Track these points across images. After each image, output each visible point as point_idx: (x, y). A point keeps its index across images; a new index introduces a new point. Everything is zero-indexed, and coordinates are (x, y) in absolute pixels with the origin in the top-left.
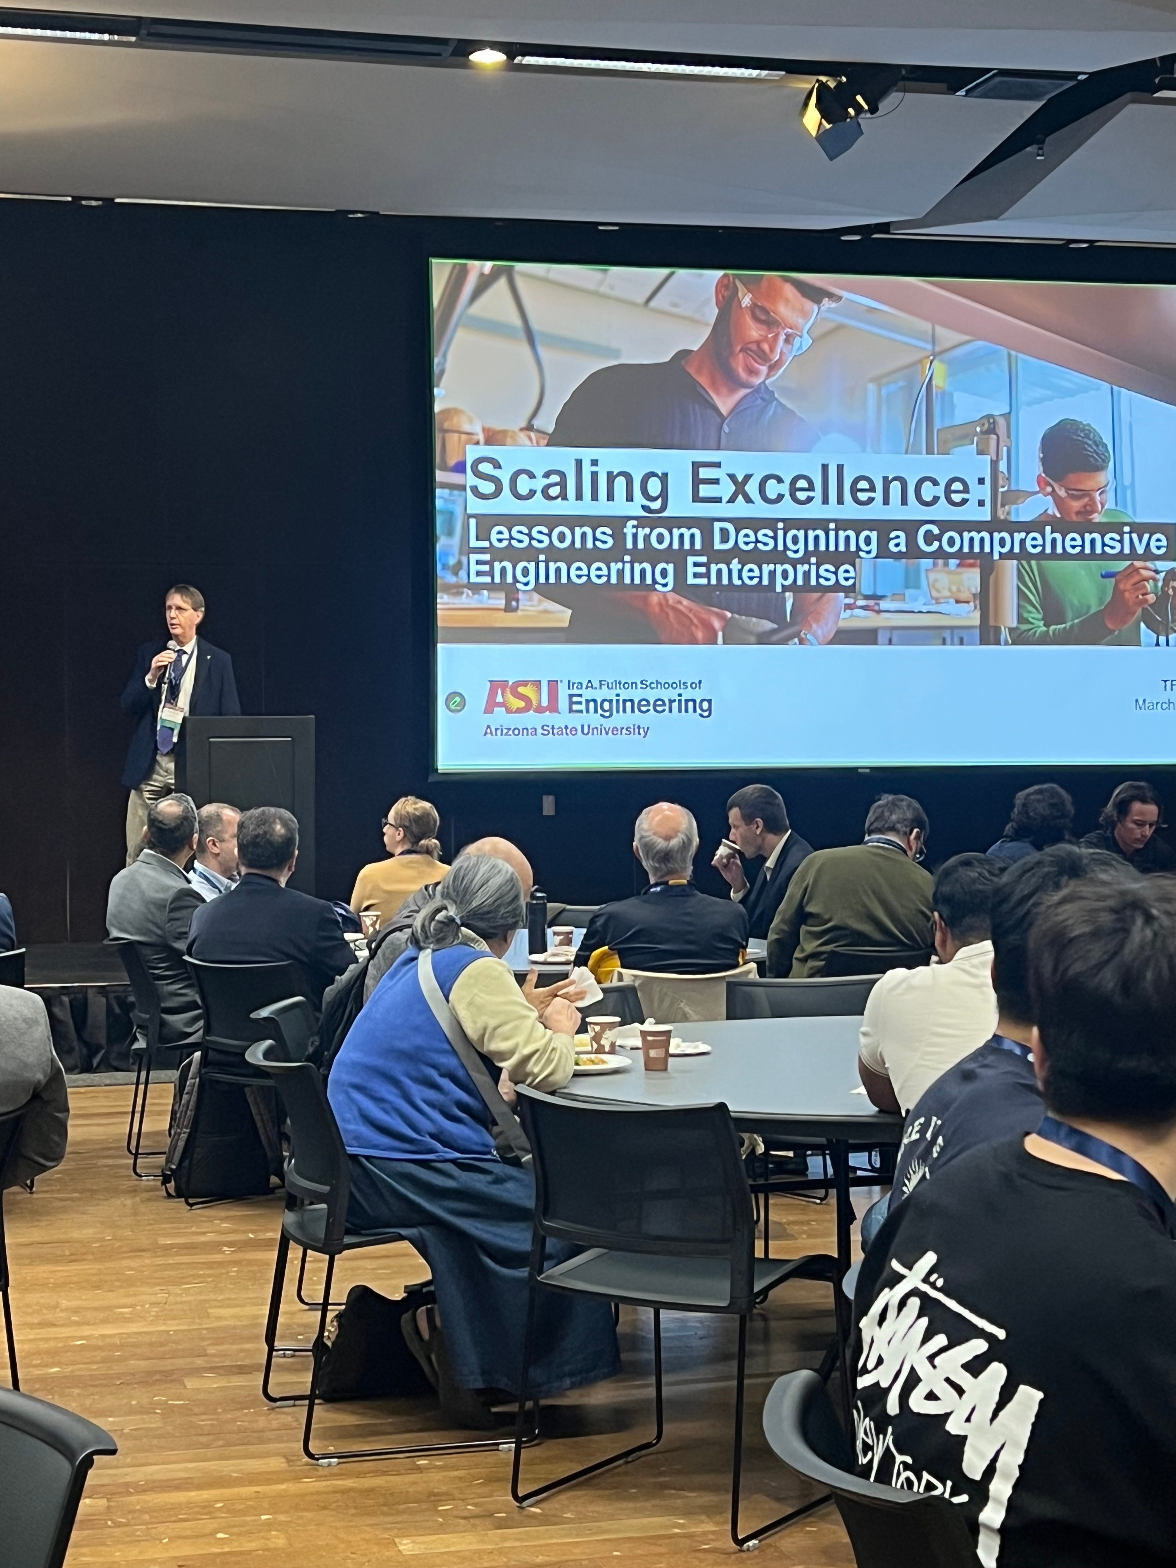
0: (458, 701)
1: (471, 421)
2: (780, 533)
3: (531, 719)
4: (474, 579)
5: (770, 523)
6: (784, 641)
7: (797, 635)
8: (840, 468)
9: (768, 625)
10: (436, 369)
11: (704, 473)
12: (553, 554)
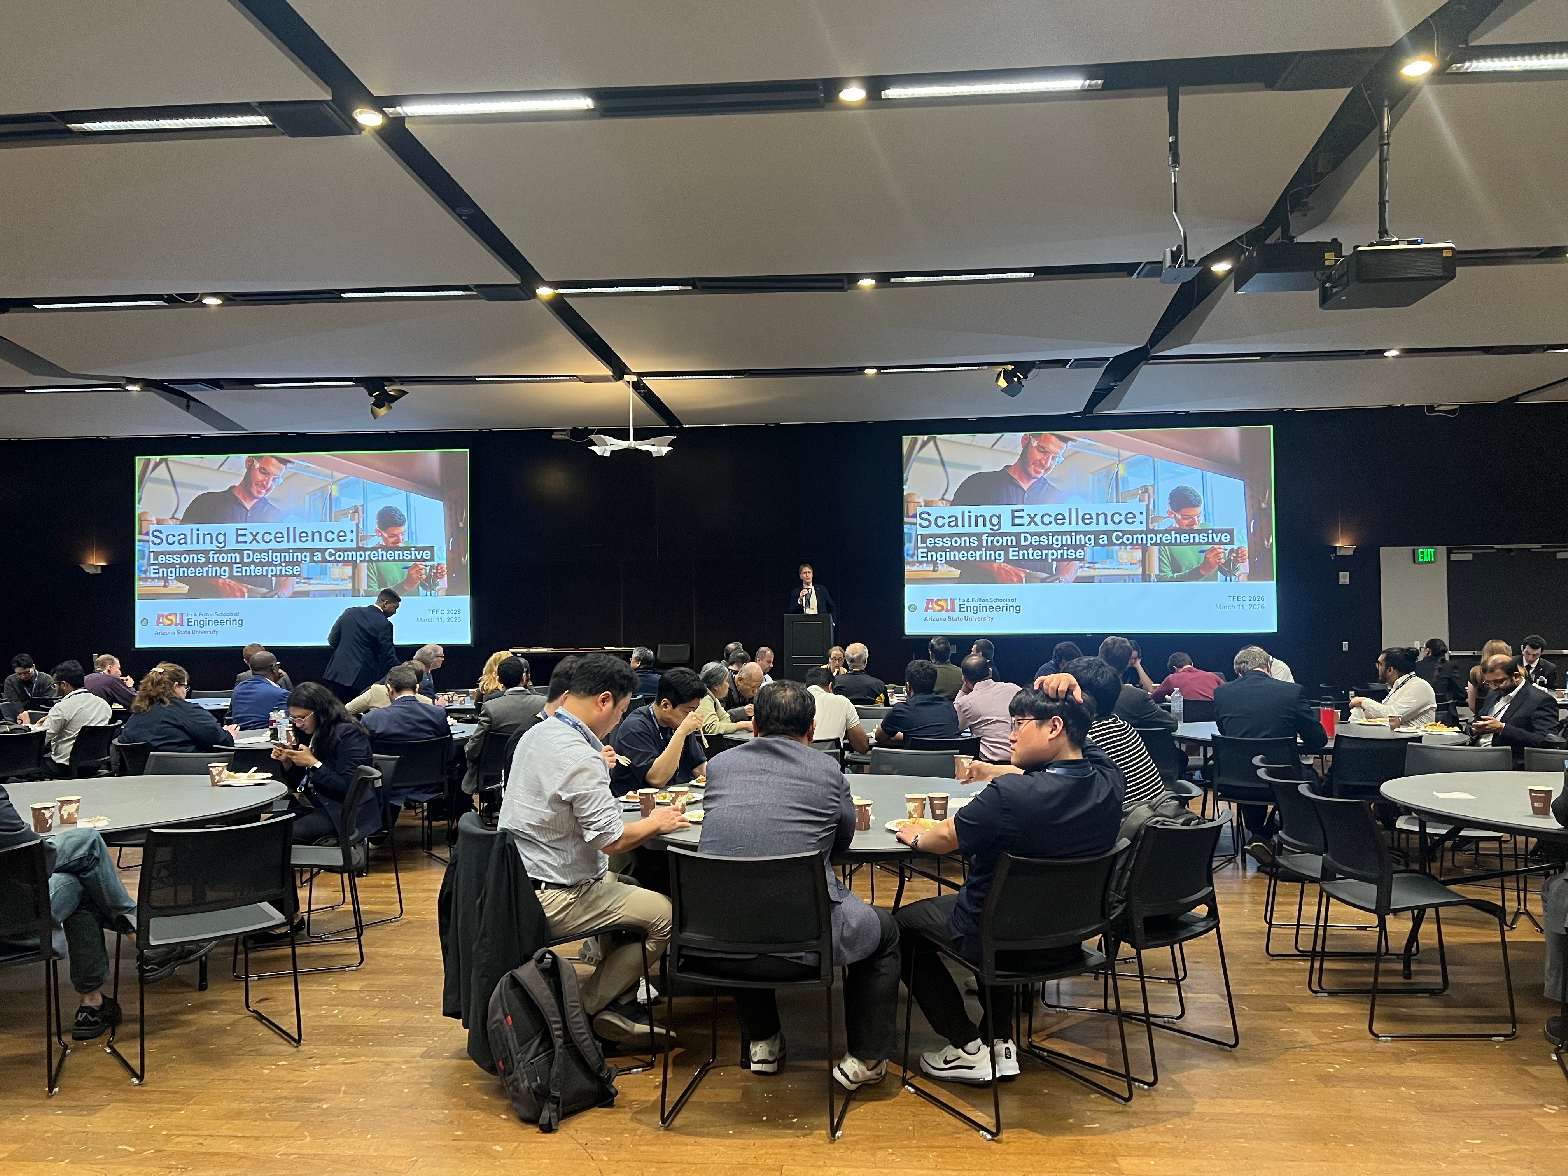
0: (913, 608)
1: (919, 498)
2: (1050, 538)
3: (944, 614)
4: (920, 559)
5: (1046, 534)
6: (1052, 582)
7: (1058, 579)
8: (1077, 510)
9: (1045, 575)
10: (905, 478)
11: (1016, 514)
12: (952, 549)
